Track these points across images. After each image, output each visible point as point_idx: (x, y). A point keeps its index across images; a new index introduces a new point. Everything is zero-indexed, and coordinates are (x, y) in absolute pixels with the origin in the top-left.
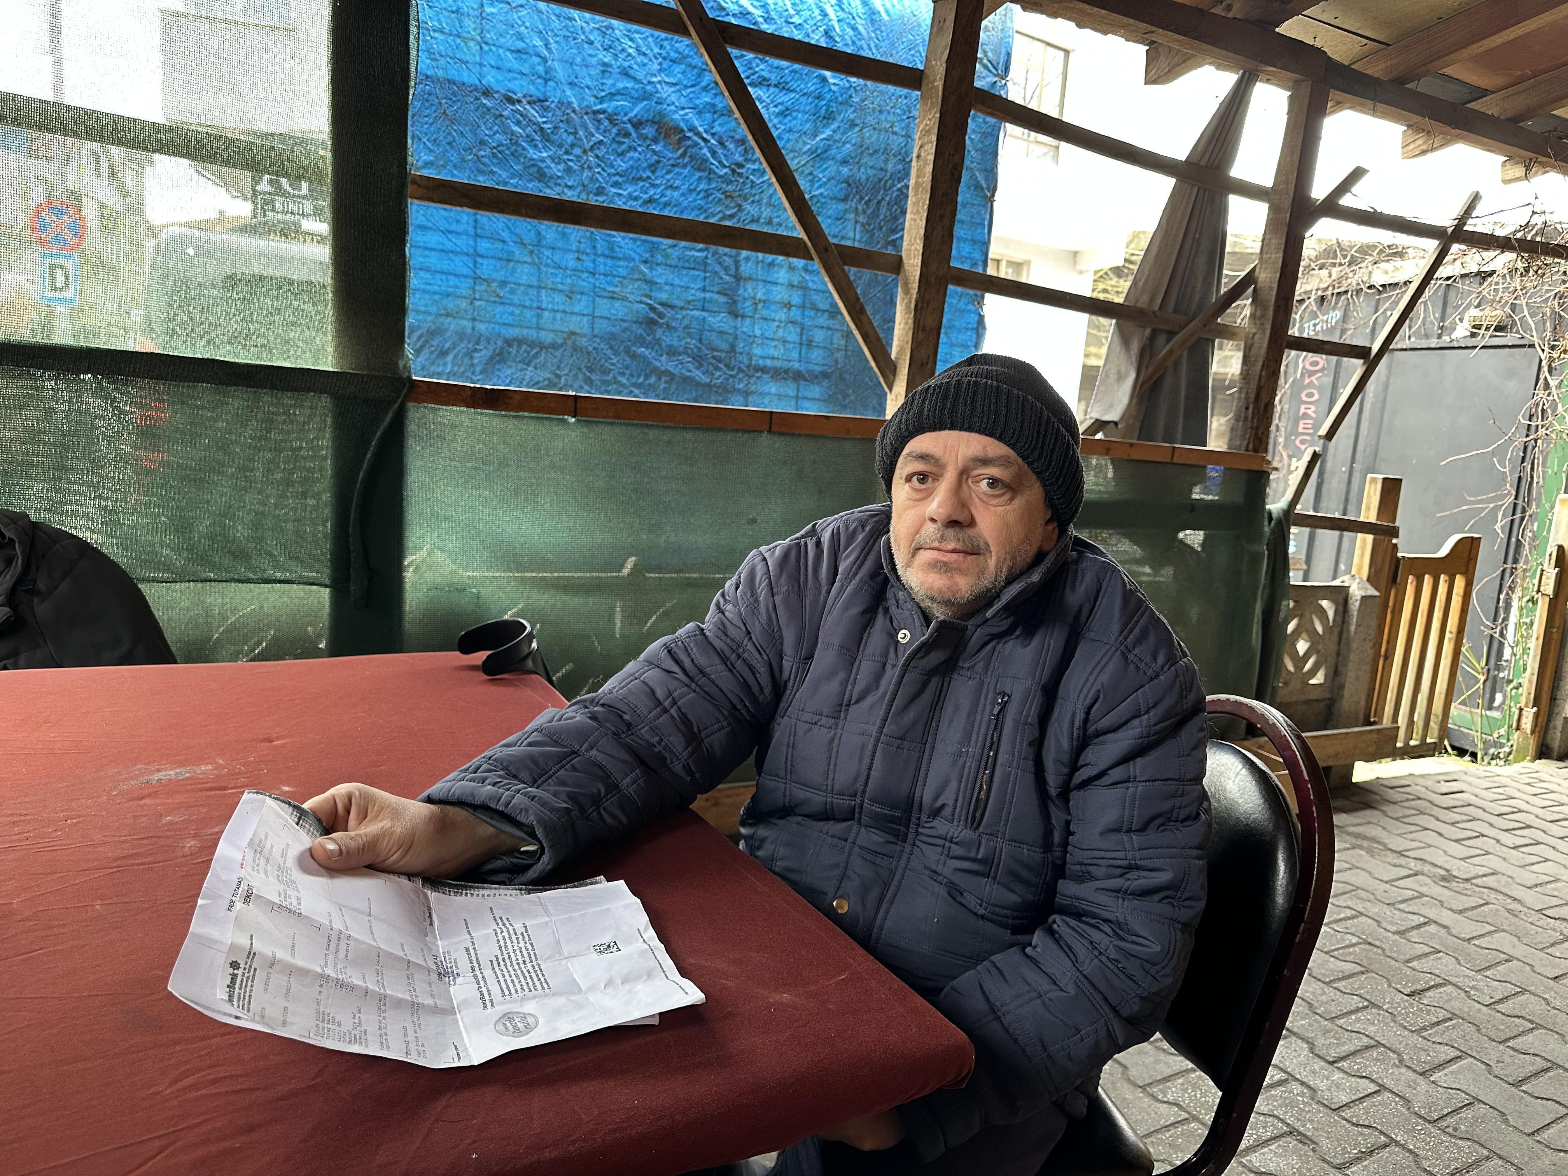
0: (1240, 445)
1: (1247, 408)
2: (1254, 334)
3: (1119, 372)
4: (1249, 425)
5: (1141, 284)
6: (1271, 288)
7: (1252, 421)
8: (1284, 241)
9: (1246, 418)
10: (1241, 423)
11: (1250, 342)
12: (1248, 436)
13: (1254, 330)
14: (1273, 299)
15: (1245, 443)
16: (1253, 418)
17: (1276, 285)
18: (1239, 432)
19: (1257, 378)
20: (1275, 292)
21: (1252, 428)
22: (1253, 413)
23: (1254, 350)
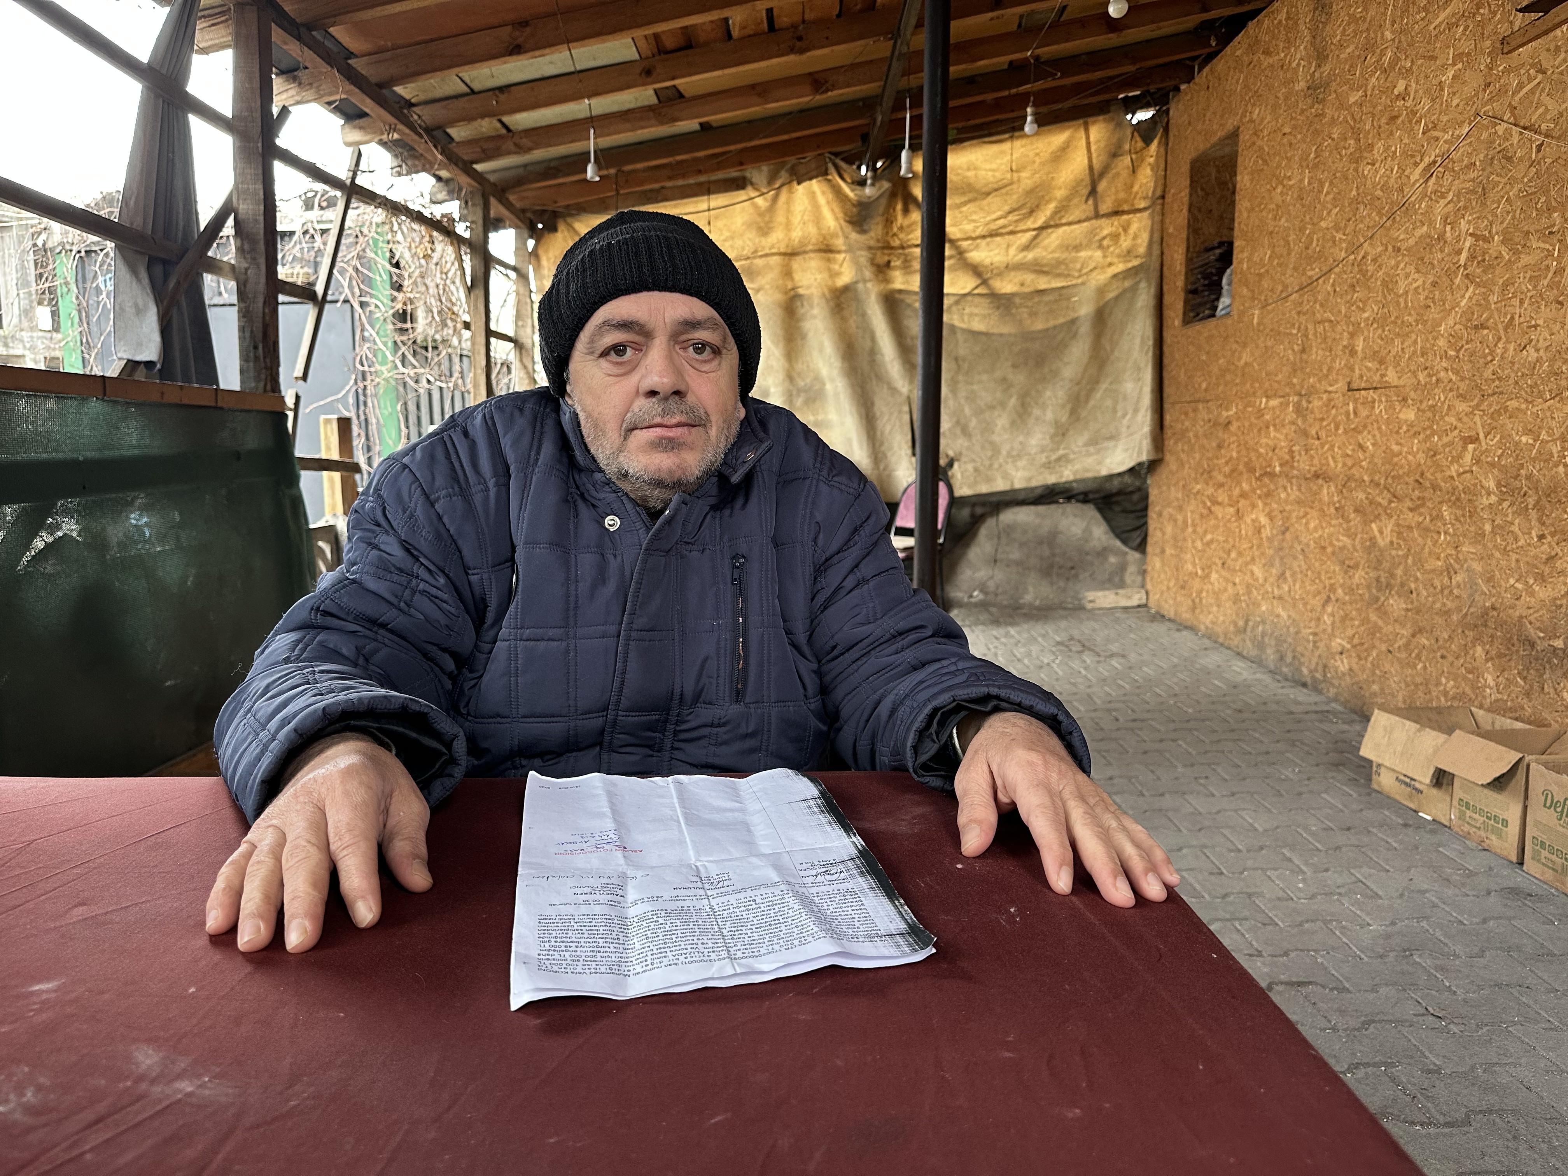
0: (257, 388)
1: (256, 348)
2: (246, 269)
3: (136, 305)
4: (263, 365)
5: (132, 203)
6: (256, 221)
7: (265, 362)
8: (260, 171)
9: (256, 358)
10: (251, 364)
11: (243, 277)
12: (263, 376)
13: (246, 265)
14: (262, 232)
15: (262, 385)
16: (265, 358)
17: (261, 218)
18: (252, 374)
19: (261, 315)
20: (262, 225)
21: (266, 368)
22: (264, 352)
23: (249, 286)
